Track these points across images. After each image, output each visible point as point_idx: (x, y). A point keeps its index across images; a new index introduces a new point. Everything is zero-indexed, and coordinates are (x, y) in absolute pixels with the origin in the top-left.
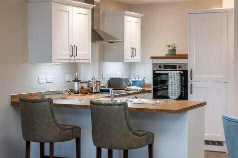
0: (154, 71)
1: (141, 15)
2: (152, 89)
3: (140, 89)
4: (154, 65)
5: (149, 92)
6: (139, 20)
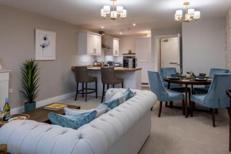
0: (124, 59)
2: (123, 65)
3: (119, 65)
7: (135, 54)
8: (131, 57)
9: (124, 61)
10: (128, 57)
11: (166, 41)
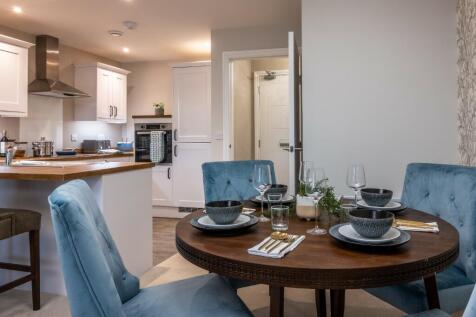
0: (136, 132)
1: (127, 72)
2: (134, 153)
3: (115, 151)
4: (136, 125)
5: (131, 155)
6: (124, 78)
7: (170, 116)
8: (157, 127)
9: (138, 138)
10: (150, 127)
11: (269, 77)
